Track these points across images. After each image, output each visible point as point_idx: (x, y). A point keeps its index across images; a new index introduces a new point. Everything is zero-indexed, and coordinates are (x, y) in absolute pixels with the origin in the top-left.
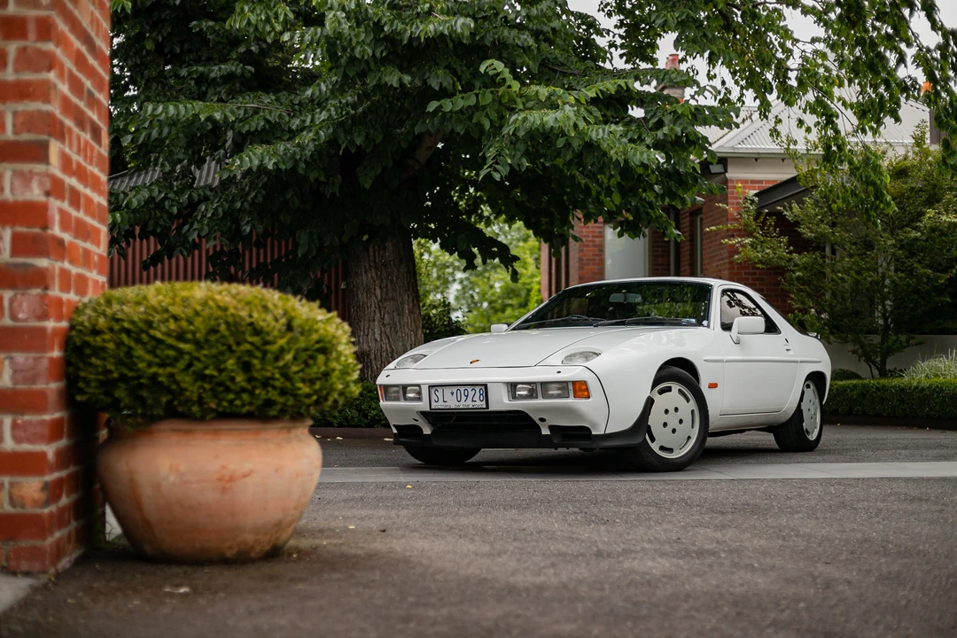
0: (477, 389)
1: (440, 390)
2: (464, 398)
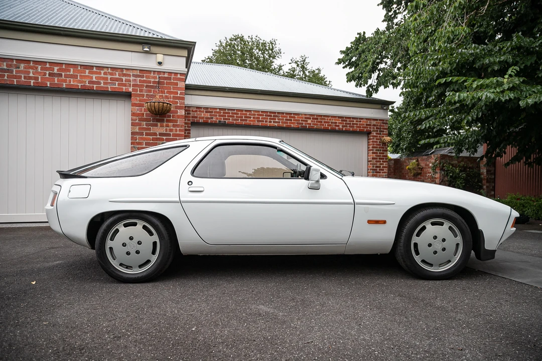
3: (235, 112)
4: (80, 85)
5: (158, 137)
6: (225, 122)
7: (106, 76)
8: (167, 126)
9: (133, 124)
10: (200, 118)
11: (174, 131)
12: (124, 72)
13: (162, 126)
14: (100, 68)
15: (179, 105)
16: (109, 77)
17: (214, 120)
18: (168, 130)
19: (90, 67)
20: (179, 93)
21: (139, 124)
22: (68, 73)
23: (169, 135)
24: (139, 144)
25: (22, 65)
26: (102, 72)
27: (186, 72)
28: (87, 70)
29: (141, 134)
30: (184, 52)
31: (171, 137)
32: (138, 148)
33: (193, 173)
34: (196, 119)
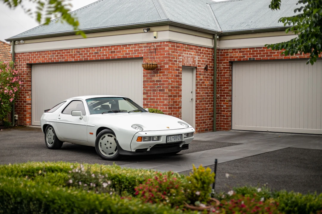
1: (170, 137)
2: (176, 139)
4: (122, 56)
5: (155, 83)
6: (254, 59)
7: (132, 49)
8: (160, 76)
9: (144, 76)
10: (235, 57)
11: (163, 78)
12: (140, 46)
13: (157, 76)
14: (130, 45)
15: (165, 62)
16: (134, 49)
17: (245, 58)
18: (160, 79)
19: (125, 45)
20: (165, 54)
21: (147, 76)
22: (117, 50)
23: (160, 81)
24: (147, 87)
25: (102, 49)
26: (131, 47)
27: (168, 41)
28: (125, 47)
29: (147, 81)
30: (168, 28)
31: (162, 83)
32: (146, 90)
33: (62, 112)
34: (232, 59)
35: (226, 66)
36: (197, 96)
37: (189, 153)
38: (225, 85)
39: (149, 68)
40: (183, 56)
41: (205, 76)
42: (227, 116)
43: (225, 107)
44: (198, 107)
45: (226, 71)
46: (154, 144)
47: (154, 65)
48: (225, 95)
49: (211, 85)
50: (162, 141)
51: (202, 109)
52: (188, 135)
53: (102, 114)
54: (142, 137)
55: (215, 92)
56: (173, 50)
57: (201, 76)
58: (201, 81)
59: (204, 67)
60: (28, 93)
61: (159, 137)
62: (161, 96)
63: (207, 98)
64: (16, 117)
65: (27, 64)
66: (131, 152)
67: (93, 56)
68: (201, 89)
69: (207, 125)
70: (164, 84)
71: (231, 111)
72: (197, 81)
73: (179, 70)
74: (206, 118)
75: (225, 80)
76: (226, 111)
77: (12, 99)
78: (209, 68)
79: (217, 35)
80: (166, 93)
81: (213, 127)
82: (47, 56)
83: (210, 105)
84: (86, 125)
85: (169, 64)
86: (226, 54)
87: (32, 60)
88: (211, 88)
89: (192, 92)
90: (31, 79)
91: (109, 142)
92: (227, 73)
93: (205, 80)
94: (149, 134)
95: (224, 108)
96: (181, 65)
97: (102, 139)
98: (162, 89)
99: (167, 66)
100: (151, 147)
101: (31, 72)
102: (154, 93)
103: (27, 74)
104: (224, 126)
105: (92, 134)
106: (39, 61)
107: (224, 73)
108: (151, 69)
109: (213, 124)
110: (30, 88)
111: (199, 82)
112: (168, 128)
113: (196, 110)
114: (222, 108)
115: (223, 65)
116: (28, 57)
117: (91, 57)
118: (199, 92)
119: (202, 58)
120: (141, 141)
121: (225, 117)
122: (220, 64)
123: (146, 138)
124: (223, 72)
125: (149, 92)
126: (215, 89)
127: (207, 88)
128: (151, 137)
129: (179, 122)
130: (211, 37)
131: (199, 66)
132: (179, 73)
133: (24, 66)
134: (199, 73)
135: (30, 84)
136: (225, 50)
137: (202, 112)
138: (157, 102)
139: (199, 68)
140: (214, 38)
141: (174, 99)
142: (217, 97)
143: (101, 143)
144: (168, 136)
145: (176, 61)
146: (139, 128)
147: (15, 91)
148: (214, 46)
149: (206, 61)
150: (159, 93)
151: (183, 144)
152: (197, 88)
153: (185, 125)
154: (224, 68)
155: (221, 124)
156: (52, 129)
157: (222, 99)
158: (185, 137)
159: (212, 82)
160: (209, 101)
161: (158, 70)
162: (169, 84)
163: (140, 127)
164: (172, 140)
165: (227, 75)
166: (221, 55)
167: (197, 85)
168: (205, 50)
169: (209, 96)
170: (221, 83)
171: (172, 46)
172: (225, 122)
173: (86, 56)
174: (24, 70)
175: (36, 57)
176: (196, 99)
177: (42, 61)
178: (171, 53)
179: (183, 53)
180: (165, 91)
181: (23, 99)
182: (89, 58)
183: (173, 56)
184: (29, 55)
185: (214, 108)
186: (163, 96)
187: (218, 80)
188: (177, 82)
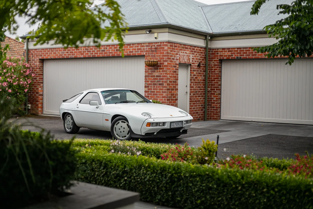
0: (181, 122)
1: (173, 123)
2: (178, 125)
3: (248, 49)
4: (126, 54)
5: (156, 77)
6: (241, 57)
7: (135, 48)
8: (160, 72)
9: (146, 72)
10: (224, 56)
11: (162, 74)
12: (142, 45)
13: (157, 72)
14: (133, 44)
15: (165, 59)
16: (137, 48)
17: (233, 56)
18: (160, 74)
20: (165, 53)
21: (148, 71)
23: (160, 76)
24: (148, 82)
25: (108, 47)
26: (134, 46)
27: (167, 41)
28: (129, 46)
29: (149, 76)
30: (167, 30)
31: (161, 78)
32: (147, 84)
33: (80, 102)
34: (222, 57)
35: (216, 64)
36: (191, 90)
37: (186, 137)
38: (215, 81)
39: (151, 64)
40: (180, 54)
41: (198, 72)
42: (216, 108)
43: (215, 99)
44: (192, 99)
45: (216, 68)
46: (160, 129)
47: (155, 62)
48: (215, 89)
49: (203, 80)
50: (167, 126)
51: (195, 101)
52: (187, 122)
53: (116, 104)
54: (150, 123)
55: (207, 86)
56: (171, 50)
57: (195, 72)
58: (195, 77)
59: (197, 65)
60: (40, 85)
61: (164, 123)
62: (161, 89)
63: (200, 92)
64: (29, 106)
65: (40, 59)
66: (141, 135)
67: (100, 53)
68: (194, 84)
69: (199, 115)
70: (163, 79)
71: (220, 103)
72: (191, 76)
73: (176, 67)
74: (199, 109)
75: (215, 76)
76: (216, 103)
77: (26, 90)
78: (202, 65)
79: (209, 36)
80: (165, 87)
81: (204, 117)
82: (58, 53)
83: (202, 98)
84: (102, 113)
85: (168, 61)
86: (216, 53)
87: (44, 56)
88: (203, 83)
89: (186, 86)
90: (43, 72)
91: (123, 127)
92: (217, 69)
93: (198, 76)
94: (157, 121)
95: (214, 101)
96: (178, 62)
97: (117, 125)
98: (161, 83)
99: (166, 64)
100: (157, 132)
101: (43, 67)
102: (154, 87)
103: (40, 68)
104: (214, 116)
105: (108, 120)
106: (51, 57)
107: (215, 69)
108: (152, 66)
109: (204, 114)
110: (42, 81)
111: (192, 78)
112: (172, 116)
113: (190, 101)
114: (213, 100)
115: (213, 63)
116: (41, 53)
117: (99, 54)
118: (193, 86)
119: (195, 57)
120: (150, 126)
121: (215, 109)
122: (211, 62)
123: (153, 124)
124: (213, 69)
125: (150, 86)
126: (207, 84)
127: (200, 83)
128: (158, 123)
129: (179, 111)
130: (204, 38)
131: (193, 63)
132: (176, 69)
133: (37, 61)
134: (193, 69)
135: (42, 77)
136: (215, 49)
137: (195, 104)
138: (157, 95)
139: (193, 65)
140: (206, 39)
141: (171, 92)
142: (208, 90)
143: (115, 128)
144: (171, 123)
145: (174, 59)
146: (147, 116)
147: (29, 82)
148: (206, 46)
149: (199, 59)
150: (159, 87)
151: (183, 129)
152: (191, 82)
153: (184, 114)
154: (214, 65)
155: (211, 114)
156: (71, 116)
157: (213, 93)
158: (185, 124)
159: (204, 77)
160: (201, 94)
161: (158, 66)
162: (168, 79)
163: (148, 114)
164: (175, 126)
165: (217, 72)
166: (212, 54)
167: (191, 80)
168: (198, 49)
169: (201, 89)
170: (211, 78)
171: (171, 46)
172: (215, 113)
173: (94, 53)
174: (36, 64)
175: (48, 53)
176: (190, 92)
177: (53, 57)
178: (169, 52)
179: (179, 52)
180: (164, 85)
181: (36, 91)
182: (96, 55)
183: (171, 55)
184: (41, 52)
185: (205, 100)
186: (163, 89)
187: (209, 76)
188: (174, 77)
